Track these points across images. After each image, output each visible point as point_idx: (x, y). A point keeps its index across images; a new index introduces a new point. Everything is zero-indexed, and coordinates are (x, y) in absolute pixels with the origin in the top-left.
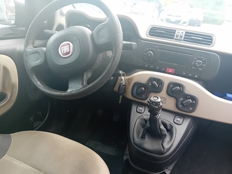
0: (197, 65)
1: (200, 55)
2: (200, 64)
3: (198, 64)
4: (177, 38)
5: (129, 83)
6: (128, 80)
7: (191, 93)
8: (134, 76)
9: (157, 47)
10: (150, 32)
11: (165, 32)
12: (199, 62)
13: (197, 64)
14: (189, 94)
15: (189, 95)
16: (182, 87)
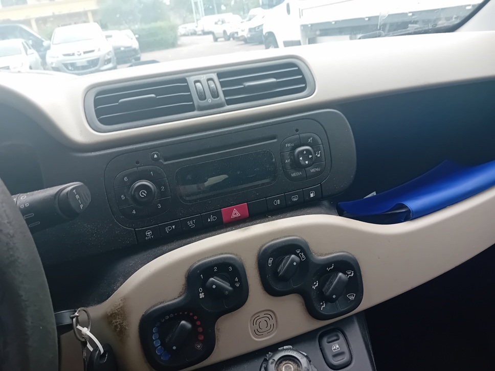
0: (302, 163)
1: (297, 130)
2: (310, 156)
3: (304, 160)
4: (202, 103)
5: (121, 332)
6: (110, 323)
7: (331, 254)
8: (125, 299)
9: (156, 156)
10: (98, 113)
11: (153, 95)
12: (305, 152)
13: (301, 158)
14: (328, 259)
15: (328, 263)
16: (303, 251)
